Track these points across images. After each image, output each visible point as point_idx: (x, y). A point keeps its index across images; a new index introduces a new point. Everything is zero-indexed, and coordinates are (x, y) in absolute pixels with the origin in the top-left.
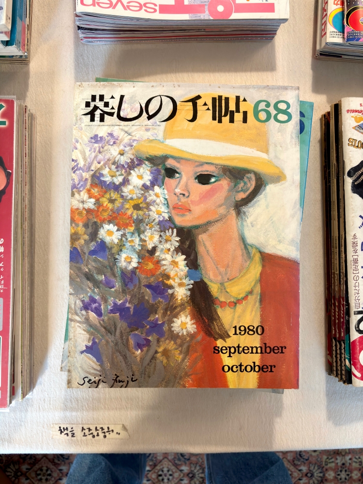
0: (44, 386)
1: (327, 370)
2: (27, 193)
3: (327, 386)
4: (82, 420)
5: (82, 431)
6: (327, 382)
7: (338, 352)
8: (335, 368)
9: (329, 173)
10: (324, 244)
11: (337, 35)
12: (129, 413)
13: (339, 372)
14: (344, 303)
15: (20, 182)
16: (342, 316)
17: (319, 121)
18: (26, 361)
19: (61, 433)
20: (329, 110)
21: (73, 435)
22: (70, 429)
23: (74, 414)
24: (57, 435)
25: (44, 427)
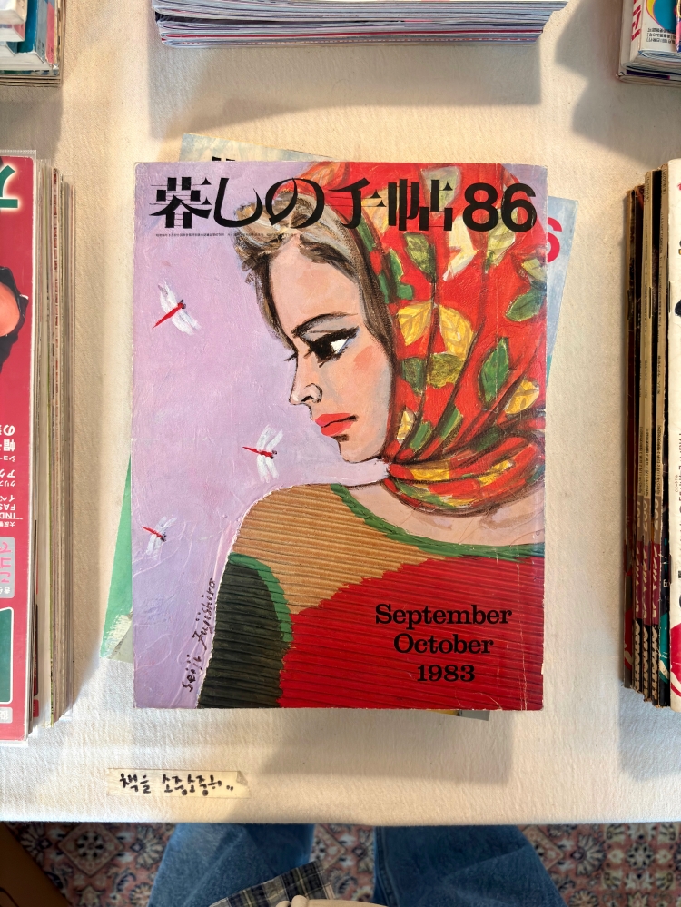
0: (93, 699)
1: (621, 678)
2: (59, 338)
3: (620, 708)
4: (163, 763)
5: (164, 781)
6: (622, 700)
7: (646, 646)
8: (637, 676)
9: (639, 304)
10: (624, 442)
11: (661, 36)
12: (250, 751)
13: (646, 684)
14: (660, 555)
15: (46, 319)
16: (655, 579)
17: (621, 204)
18: (60, 654)
19: (124, 786)
20: (642, 183)
21: (147, 790)
22: (140, 779)
23: (148, 750)
24: (116, 789)
25: (92, 775)
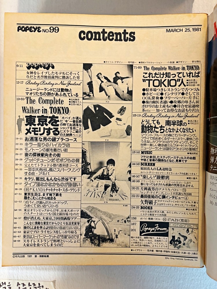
4: (18, 277)
5: (18, 285)
12: (56, 273)
22: (7, 284)
